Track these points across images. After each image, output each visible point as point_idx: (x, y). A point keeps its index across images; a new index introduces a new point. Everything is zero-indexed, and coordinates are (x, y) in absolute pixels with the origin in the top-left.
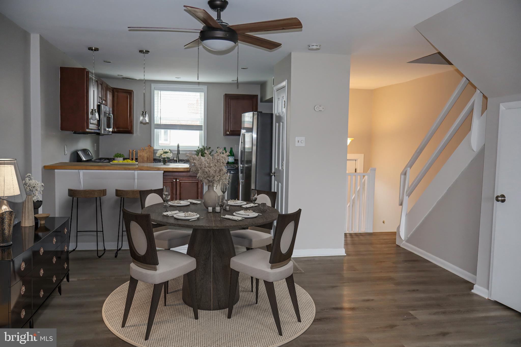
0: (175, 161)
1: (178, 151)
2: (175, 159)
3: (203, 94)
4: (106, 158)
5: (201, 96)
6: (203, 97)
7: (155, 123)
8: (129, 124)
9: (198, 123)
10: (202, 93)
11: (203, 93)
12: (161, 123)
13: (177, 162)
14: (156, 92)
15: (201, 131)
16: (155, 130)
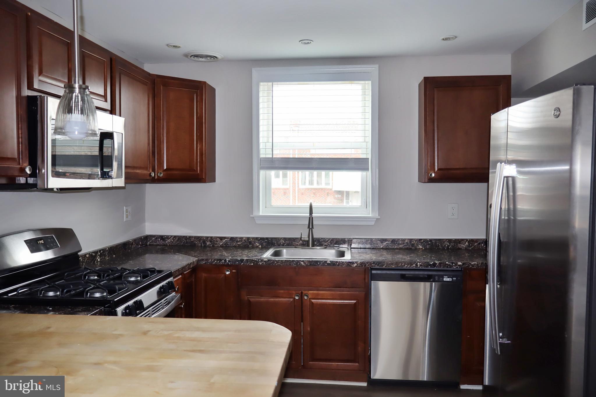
0: (305, 244)
1: (311, 219)
2: (305, 237)
3: (368, 84)
4: (157, 235)
5: (364, 89)
6: (369, 92)
7: (262, 156)
8: (197, 159)
9: (360, 154)
10: (367, 82)
11: (370, 82)
12: (274, 157)
13: (308, 246)
14: (263, 87)
15: (364, 173)
16: (262, 173)
